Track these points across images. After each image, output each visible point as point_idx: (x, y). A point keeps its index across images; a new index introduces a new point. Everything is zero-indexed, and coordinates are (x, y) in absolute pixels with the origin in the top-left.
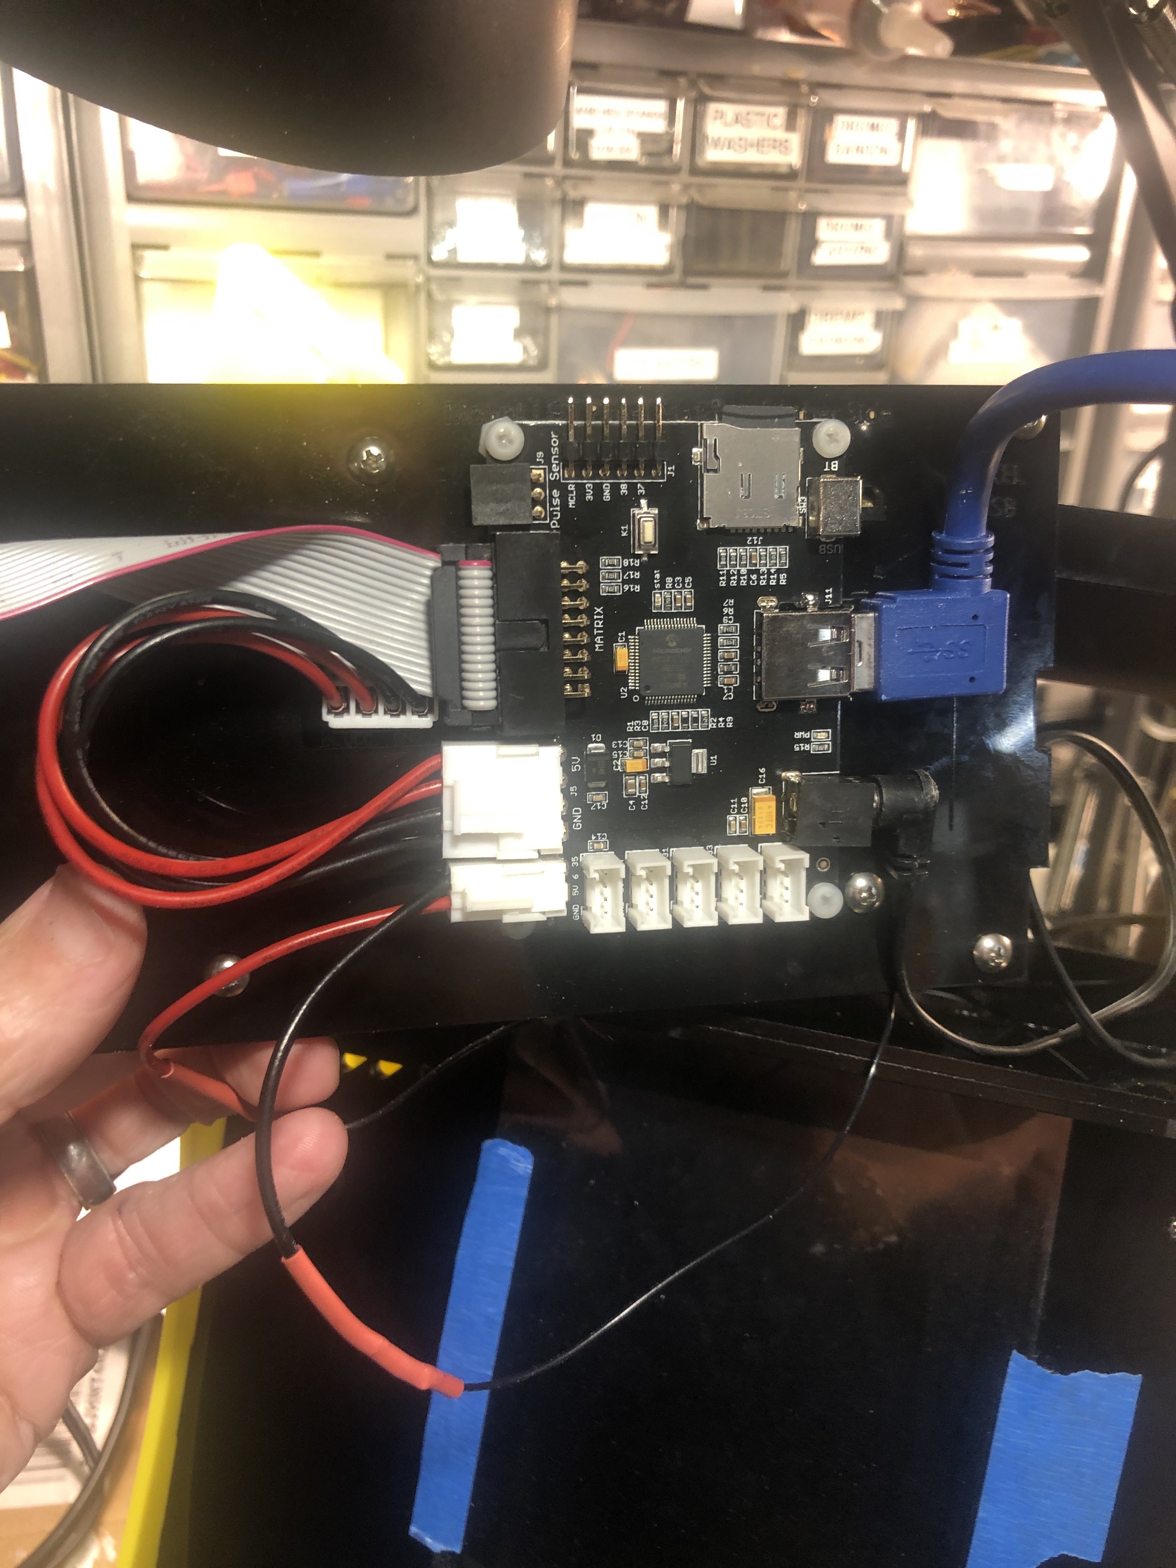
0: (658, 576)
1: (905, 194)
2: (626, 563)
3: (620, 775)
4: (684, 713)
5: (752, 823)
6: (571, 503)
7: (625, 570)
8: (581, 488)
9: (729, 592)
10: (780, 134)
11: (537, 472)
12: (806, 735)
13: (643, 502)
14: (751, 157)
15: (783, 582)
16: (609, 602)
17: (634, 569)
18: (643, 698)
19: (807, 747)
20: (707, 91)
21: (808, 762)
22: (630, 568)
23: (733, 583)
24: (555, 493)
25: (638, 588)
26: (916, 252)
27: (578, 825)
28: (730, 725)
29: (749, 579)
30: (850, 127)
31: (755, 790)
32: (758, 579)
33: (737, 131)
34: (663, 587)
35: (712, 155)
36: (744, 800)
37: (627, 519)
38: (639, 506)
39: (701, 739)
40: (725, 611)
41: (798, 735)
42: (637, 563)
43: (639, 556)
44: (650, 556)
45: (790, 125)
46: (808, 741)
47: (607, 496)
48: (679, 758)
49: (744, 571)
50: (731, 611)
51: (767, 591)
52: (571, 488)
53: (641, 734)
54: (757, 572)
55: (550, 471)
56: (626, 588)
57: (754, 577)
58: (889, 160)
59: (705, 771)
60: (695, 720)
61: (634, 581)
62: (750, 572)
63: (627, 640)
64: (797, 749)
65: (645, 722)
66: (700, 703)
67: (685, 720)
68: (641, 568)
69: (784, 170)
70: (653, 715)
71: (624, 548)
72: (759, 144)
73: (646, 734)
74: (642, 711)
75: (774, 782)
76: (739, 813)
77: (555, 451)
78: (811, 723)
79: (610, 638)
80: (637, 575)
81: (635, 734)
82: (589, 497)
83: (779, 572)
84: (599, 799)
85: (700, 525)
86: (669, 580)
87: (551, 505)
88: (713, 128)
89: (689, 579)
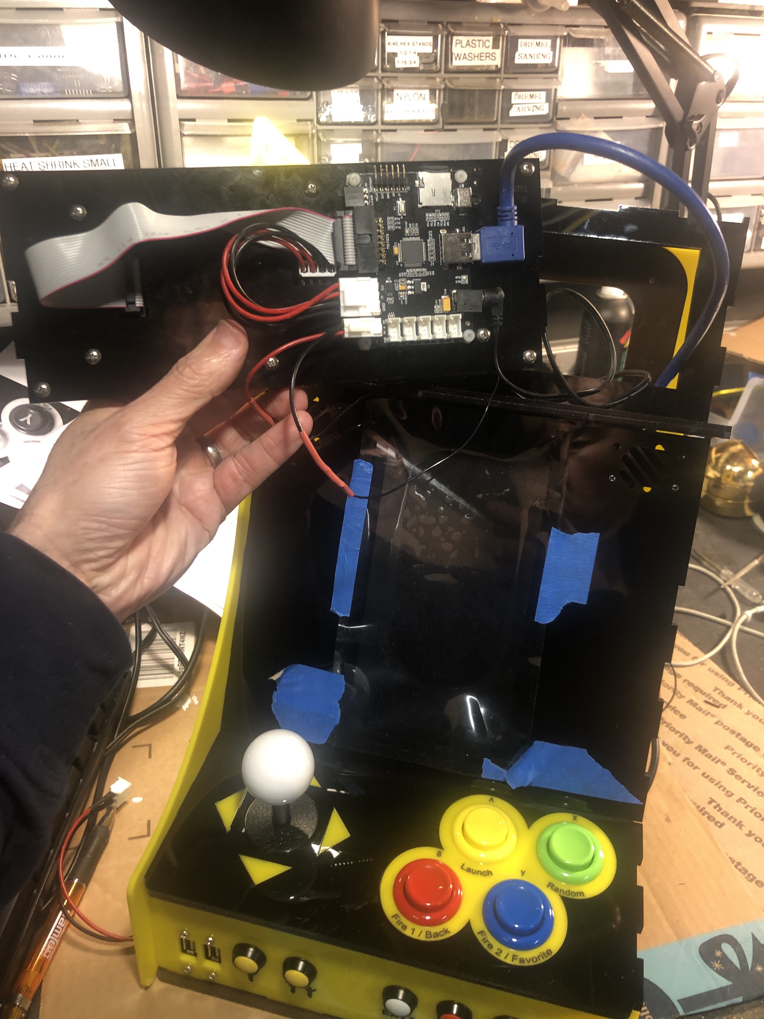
0: (406, 223)
1: (557, 78)
2: (396, 219)
3: (397, 292)
4: (417, 270)
5: (443, 308)
6: (377, 200)
7: (395, 221)
8: (380, 195)
9: (430, 228)
10: (490, 50)
11: (365, 190)
12: (459, 278)
13: (400, 199)
14: (476, 63)
15: (448, 225)
16: (390, 232)
17: (398, 221)
18: (403, 265)
19: (460, 282)
20: (452, 31)
21: (461, 287)
22: (397, 221)
23: (432, 226)
24: (372, 196)
25: (400, 228)
26: (563, 108)
27: (384, 310)
28: (433, 274)
29: (437, 224)
30: (525, 44)
31: (443, 297)
32: (440, 224)
33: (468, 50)
34: (408, 226)
35: (456, 63)
36: (440, 300)
37: (396, 205)
38: (399, 200)
39: (423, 279)
40: (429, 235)
41: (457, 277)
42: (399, 219)
43: (400, 217)
44: (403, 216)
45: (495, 46)
46: (460, 280)
47: (388, 197)
48: (417, 286)
49: (435, 221)
50: (432, 235)
51: (443, 228)
52: (377, 194)
53: (404, 277)
54: (439, 222)
55: (370, 189)
56: (396, 227)
57: (438, 223)
58: (549, 61)
59: (426, 290)
60: (422, 272)
61: (399, 225)
62: (437, 222)
63: (397, 245)
64: (456, 282)
65: (405, 273)
66: (423, 266)
67: (418, 272)
68: (401, 220)
69: (494, 68)
70: (407, 271)
71: (394, 214)
72: (480, 56)
73: (406, 277)
74: (404, 269)
75: (449, 294)
76: (438, 305)
77: (371, 182)
78: (461, 273)
79: (392, 244)
80: (400, 223)
81: (402, 277)
82: (383, 197)
83: (446, 221)
84: (391, 300)
85: (420, 206)
86: (410, 225)
87: (370, 200)
88: (456, 49)
89: (417, 224)
